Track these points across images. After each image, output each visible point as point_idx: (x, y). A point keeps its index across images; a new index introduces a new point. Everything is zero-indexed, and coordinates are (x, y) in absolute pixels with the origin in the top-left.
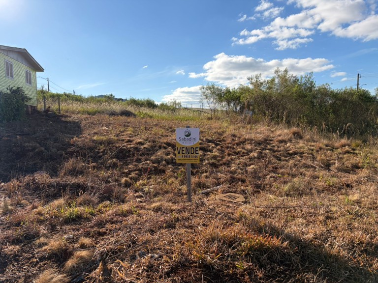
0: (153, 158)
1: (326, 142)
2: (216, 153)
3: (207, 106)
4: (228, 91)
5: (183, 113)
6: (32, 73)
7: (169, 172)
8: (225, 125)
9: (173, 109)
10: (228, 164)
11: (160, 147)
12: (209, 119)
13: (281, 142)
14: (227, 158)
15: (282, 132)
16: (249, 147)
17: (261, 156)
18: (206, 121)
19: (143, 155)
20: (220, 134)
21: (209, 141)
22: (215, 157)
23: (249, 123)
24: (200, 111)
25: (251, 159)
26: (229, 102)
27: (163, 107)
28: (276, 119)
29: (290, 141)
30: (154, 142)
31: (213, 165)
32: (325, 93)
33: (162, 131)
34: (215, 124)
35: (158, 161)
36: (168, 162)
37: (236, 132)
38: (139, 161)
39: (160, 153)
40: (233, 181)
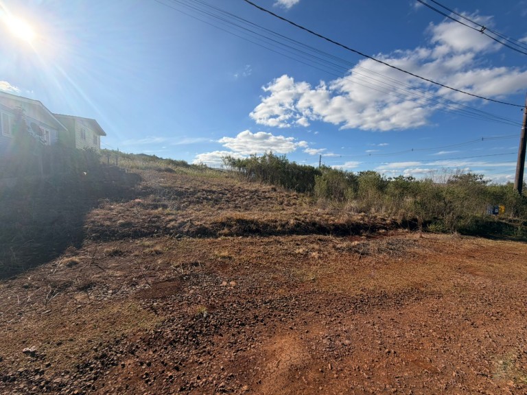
0: (196, 196)
1: (286, 193)
2: (229, 195)
3: (225, 168)
4: (239, 160)
5: (208, 172)
6: (98, 137)
7: (205, 203)
8: (236, 181)
9: (202, 168)
10: (235, 201)
11: (199, 191)
12: (226, 177)
13: (263, 192)
14: (234, 198)
15: (266, 187)
16: (246, 194)
17: (251, 198)
18: (225, 179)
19: (190, 194)
20: (232, 187)
21: (226, 190)
22: (228, 198)
23: (251, 182)
24: (220, 171)
25: (246, 199)
26: (240, 167)
27: (194, 167)
28: (265, 180)
29: (269, 192)
30: (195, 188)
31: (227, 201)
32: (294, 166)
33: (198, 183)
34: (230, 181)
35: (199, 198)
36: (204, 199)
37: (241, 186)
38: (188, 197)
39: (199, 194)
40: (236, 207)
